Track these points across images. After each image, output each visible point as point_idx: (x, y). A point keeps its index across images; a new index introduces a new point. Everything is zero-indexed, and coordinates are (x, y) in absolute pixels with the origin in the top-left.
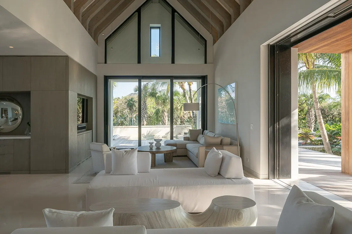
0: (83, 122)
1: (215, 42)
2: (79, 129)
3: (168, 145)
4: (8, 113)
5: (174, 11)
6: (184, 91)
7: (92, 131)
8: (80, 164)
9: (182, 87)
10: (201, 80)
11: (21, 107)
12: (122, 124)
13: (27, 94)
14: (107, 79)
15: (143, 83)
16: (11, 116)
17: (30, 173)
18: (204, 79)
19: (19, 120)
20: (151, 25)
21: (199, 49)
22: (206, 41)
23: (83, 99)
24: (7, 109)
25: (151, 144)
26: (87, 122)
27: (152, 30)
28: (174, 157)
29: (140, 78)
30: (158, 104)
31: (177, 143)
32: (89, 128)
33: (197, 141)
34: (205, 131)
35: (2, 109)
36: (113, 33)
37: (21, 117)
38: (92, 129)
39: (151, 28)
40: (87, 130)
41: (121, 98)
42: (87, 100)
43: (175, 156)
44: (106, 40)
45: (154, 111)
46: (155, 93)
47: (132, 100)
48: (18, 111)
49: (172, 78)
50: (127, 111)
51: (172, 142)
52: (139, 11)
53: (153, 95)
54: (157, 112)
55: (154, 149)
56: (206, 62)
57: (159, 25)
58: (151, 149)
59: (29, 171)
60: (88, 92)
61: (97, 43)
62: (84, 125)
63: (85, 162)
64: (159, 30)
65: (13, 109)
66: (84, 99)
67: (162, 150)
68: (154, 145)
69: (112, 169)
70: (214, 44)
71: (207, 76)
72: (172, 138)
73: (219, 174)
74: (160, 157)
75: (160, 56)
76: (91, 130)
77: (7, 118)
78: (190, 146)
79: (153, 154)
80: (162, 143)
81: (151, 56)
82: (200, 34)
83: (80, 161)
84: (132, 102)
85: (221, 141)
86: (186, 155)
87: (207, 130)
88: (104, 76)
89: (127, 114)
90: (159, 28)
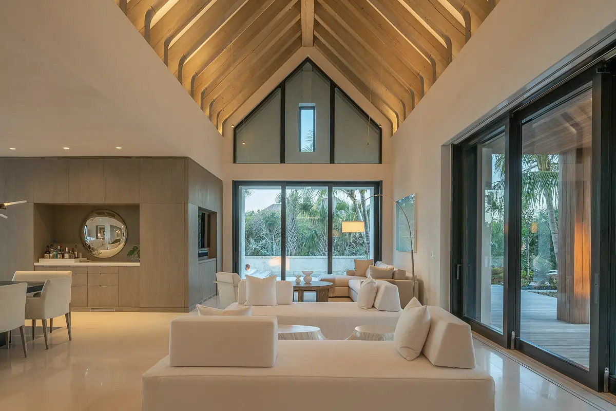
0: (202, 246)
1: (393, 131)
2: (201, 255)
3: (321, 280)
4: (105, 233)
5: (333, 86)
6: (354, 203)
7: (216, 260)
8: (201, 303)
9: (351, 195)
10: (373, 188)
11: (125, 223)
12: (256, 253)
13: (135, 208)
14: (236, 184)
15: (289, 191)
16: (110, 237)
17: (139, 311)
18: (377, 186)
19: (122, 243)
20: (301, 105)
21: (368, 144)
22: (380, 130)
24: (103, 227)
25: (298, 277)
26: (209, 246)
27: (303, 111)
28: (329, 297)
29: (284, 184)
30: (313, 222)
31: (336, 279)
32: (212, 255)
33: (365, 276)
34: (378, 263)
35: (97, 226)
36: (245, 118)
37: (124, 238)
38: (215, 256)
39: (301, 108)
40: (210, 258)
41: (256, 212)
42: (209, 216)
43: (333, 297)
44: (235, 129)
46: (309, 205)
47: (273, 215)
48: (120, 229)
49: (330, 185)
50: (265, 233)
51: (329, 277)
52: (282, 86)
53: (306, 208)
54: (313, 236)
55: (302, 284)
56: (380, 162)
57: (314, 105)
58: (298, 283)
59: (138, 308)
60: (210, 204)
61: (222, 134)
62: (205, 250)
63: (207, 301)
64: (313, 111)
65: (112, 227)
66: (204, 214)
67: (313, 286)
68: (302, 279)
69: (247, 298)
70: (392, 134)
71: (382, 181)
72: (330, 272)
73: (373, 307)
75: (314, 151)
76: (214, 258)
77: (104, 239)
78: (354, 283)
79: (300, 291)
81: (300, 151)
82: (371, 119)
83: (202, 299)
84: (274, 220)
85: (393, 274)
86: (347, 295)
87: (381, 260)
88: (233, 181)
89: (265, 238)
90: (313, 108)
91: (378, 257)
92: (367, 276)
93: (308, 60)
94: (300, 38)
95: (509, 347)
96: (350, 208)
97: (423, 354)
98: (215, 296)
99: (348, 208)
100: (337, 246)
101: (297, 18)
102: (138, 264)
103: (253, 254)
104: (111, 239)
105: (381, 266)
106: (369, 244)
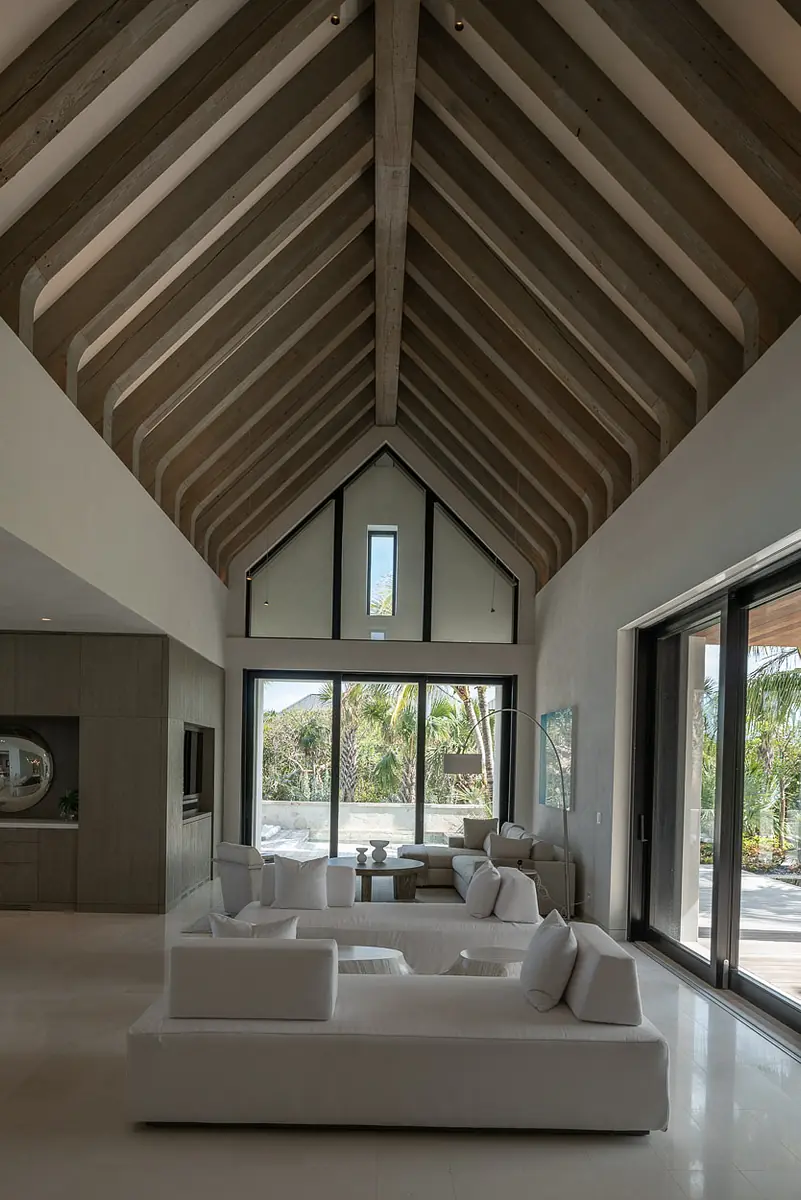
0: (187, 791)
1: (539, 586)
2: (186, 808)
3: (404, 857)
4: (11, 763)
5: (431, 498)
6: (466, 705)
7: (213, 814)
8: (186, 895)
9: (462, 692)
10: (500, 687)
11: (49, 749)
12: (281, 795)
14: (250, 677)
15: (345, 686)
16: (19, 772)
17: (76, 910)
18: (508, 685)
19: (44, 784)
20: (371, 527)
21: (493, 611)
22: (516, 580)
23: (188, 735)
26: (198, 790)
27: (374, 539)
28: (418, 886)
29: (338, 677)
30: (389, 738)
31: (431, 853)
32: (204, 806)
33: (483, 850)
34: (507, 825)
36: (270, 554)
37: (48, 775)
38: (211, 809)
39: (372, 533)
40: (202, 812)
42: (199, 735)
43: (424, 887)
44: (249, 575)
45: (377, 759)
47: (312, 724)
48: (40, 759)
49: (423, 680)
50: (296, 755)
51: (418, 849)
52: (338, 496)
53: (375, 713)
54: (388, 763)
55: (369, 865)
56: (515, 641)
57: (394, 528)
58: (362, 864)
59: (74, 904)
60: (203, 715)
61: (226, 583)
62: (193, 798)
63: (196, 891)
64: (392, 539)
65: (23, 754)
66: (190, 732)
67: (389, 866)
68: (368, 853)
69: (276, 896)
70: (537, 592)
71: (516, 676)
72: (419, 839)
73: (493, 914)
74: (383, 884)
75: (394, 614)
76: (207, 812)
78: (463, 862)
79: (366, 875)
80: (391, 852)
81: (368, 613)
82: (499, 562)
83: (186, 888)
84: (313, 731)
85: (532, 850)
86: (450, 884)
87: (512, 821)
88: (244, 670)
89: (297, 766)
90: (393, 534)
91: (506, 814)
92: (485, 848)
93: (386, 449)
94: (373, 410)
95: (719, 985)
96: (458, 712)
97: (563, 1001)
98: (210, 882)
99: (454, 713)
100: (432, 784)
101: (368, 380)
102: (75, 826)
103: (275, 797)
104: (22, 777)
105: (512, 832)
106: (491, 783)
